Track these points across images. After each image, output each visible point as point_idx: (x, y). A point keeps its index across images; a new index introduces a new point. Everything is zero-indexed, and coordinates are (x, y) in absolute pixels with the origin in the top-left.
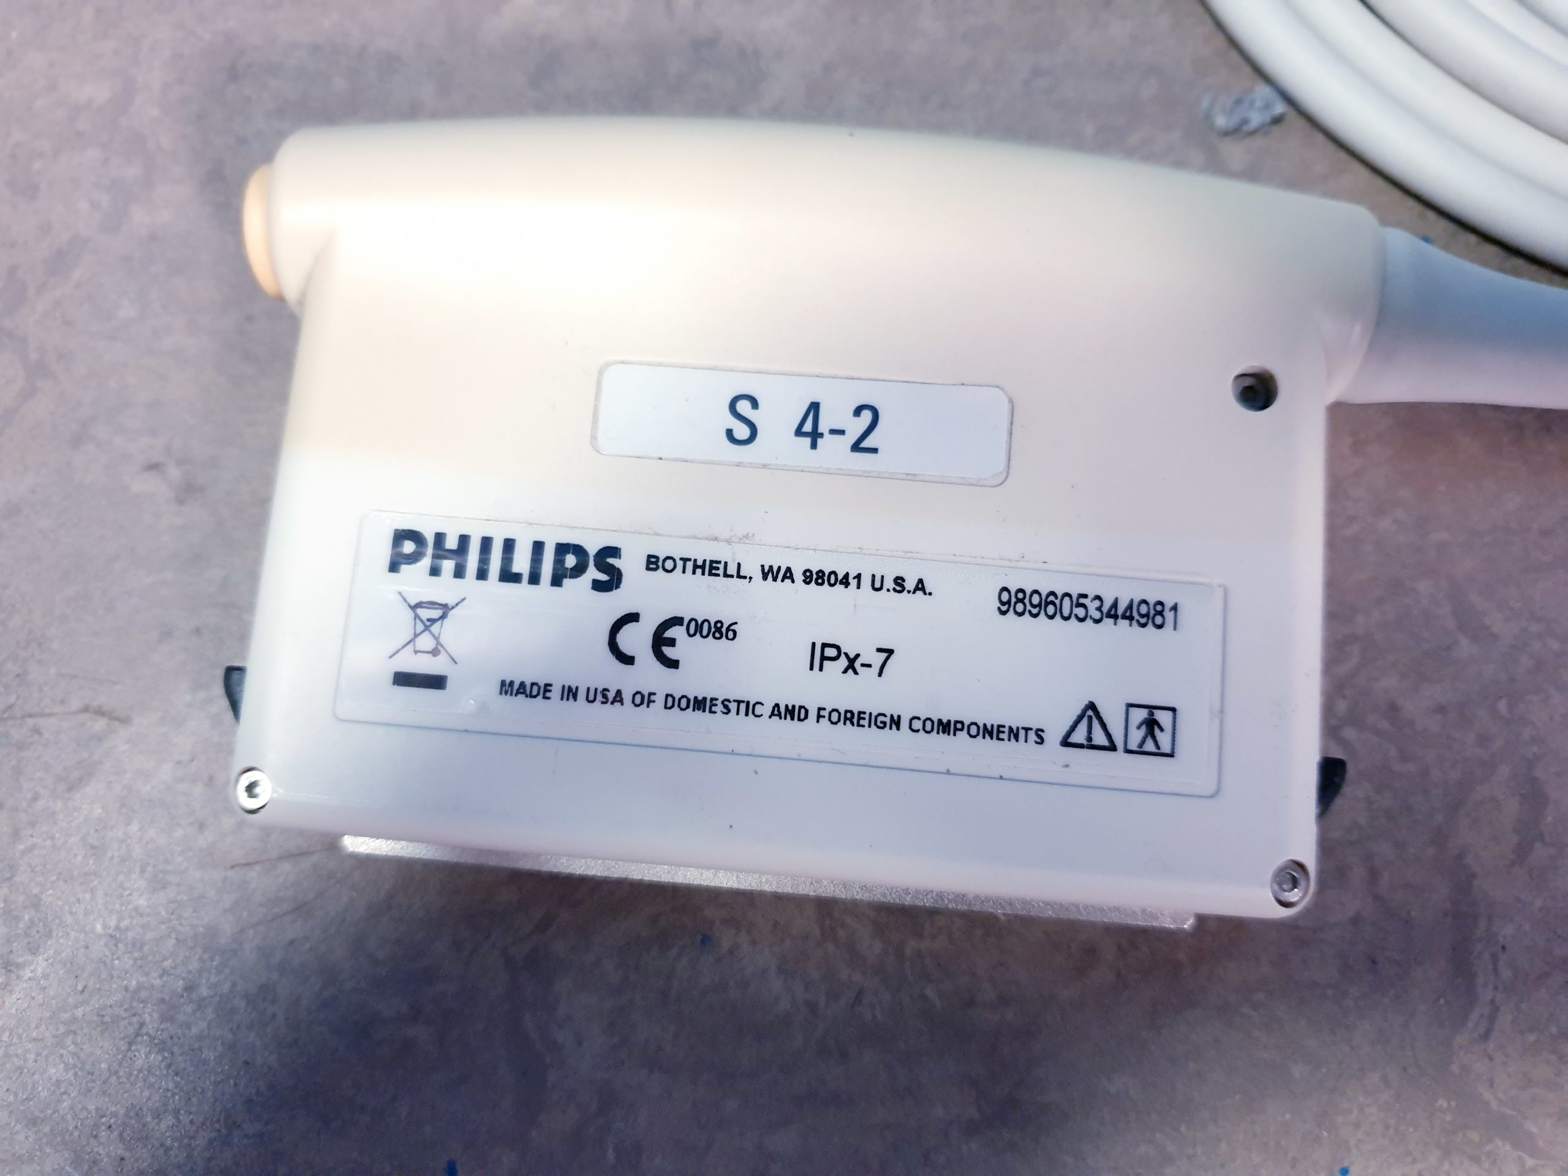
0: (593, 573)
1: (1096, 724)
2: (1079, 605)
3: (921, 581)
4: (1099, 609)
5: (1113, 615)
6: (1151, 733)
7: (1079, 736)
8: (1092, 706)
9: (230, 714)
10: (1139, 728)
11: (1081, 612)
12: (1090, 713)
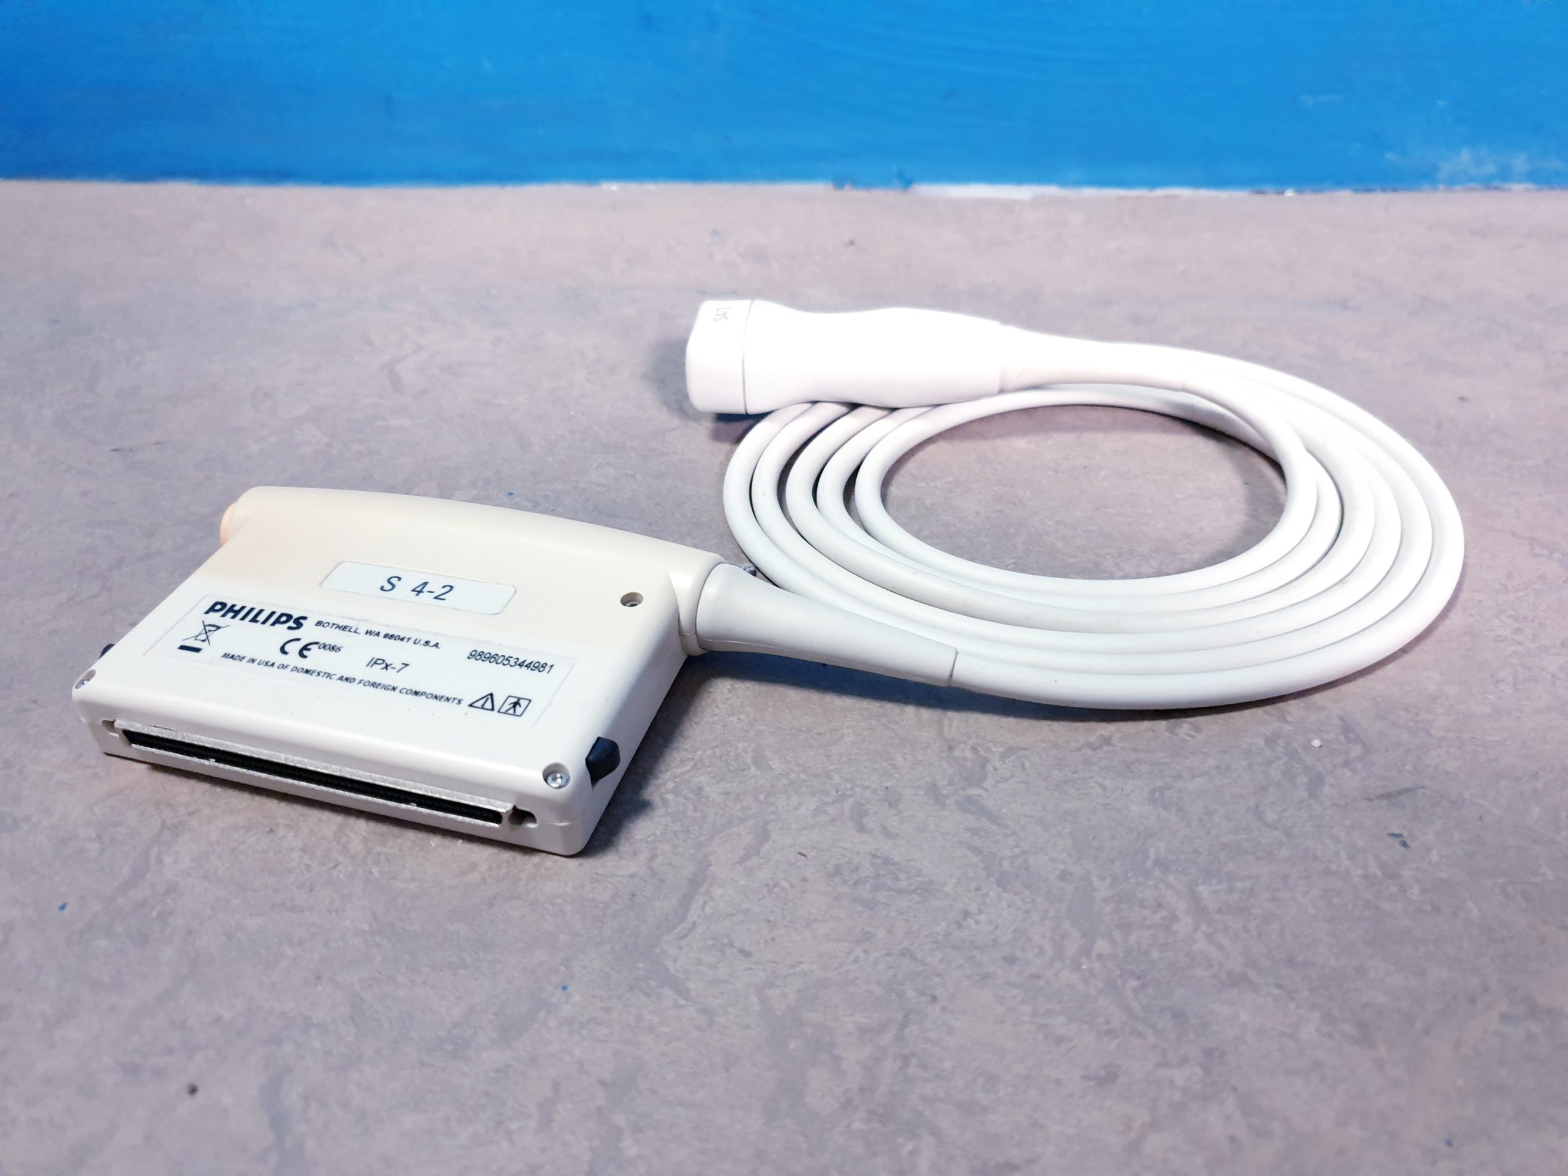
0: (291, 624)
1: (490, 701)
2: (507, 660)
3: (438, 644)
4: (516, 662)
5: (521, 665)
6: (514, 707)
7: (479, 704)
8: (491, 695)
9: (100, 654)
10: (510, 704)
11: (506, 662)
12: (489, 697)
